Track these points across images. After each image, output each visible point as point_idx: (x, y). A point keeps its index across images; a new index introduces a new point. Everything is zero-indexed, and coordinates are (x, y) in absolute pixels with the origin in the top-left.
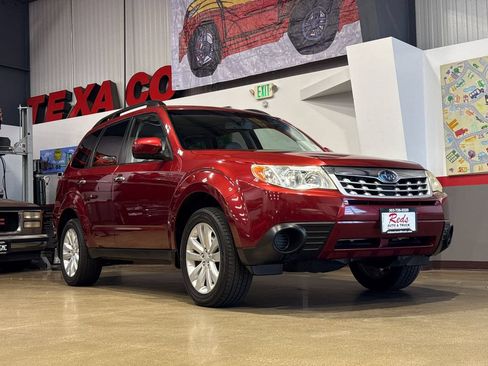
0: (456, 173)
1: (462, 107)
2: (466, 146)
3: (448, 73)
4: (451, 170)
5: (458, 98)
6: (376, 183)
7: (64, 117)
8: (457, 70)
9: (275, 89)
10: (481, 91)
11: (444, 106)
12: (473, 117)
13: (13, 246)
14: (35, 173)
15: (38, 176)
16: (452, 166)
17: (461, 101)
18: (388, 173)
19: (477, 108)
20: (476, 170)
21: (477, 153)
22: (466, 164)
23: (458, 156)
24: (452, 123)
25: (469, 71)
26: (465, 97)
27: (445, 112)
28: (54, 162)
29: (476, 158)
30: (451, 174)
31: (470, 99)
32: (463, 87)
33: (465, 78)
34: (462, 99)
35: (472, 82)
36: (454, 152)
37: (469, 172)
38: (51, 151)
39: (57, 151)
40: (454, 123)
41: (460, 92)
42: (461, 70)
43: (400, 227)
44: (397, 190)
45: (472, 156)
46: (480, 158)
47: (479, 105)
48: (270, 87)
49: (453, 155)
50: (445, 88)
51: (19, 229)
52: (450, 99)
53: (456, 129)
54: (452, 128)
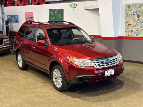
0: (127, 36)
1: (131, 17)
2: (131, 29)
3: (127, 6)
4: (126, 35)
5: (130, 14)
6: (104, 63)
7: (13, 6)
8: (130, 6)
9: (77, 5)
10: (136, 13)
11: (125, 16)
12: (133, 21)
13: (2, 49)
14: (6, 25)
15: (7, 25)
16: (126, 34)
17: (130, 16)
18: (107, 59)
19: (135, 18)
20: (133, 36)
21: (133, 31)
22: (130, 34)
23: (128, 31)
24: (127, 22)
25: (133, 7)
26: (132, 14)
27: (125, 18)
28: (11, 19)
29: (133, 33)
30: (126, 36)
31: (133, 15)
32: (131, 11)
33: (132, 9)
34: (131, 15)
35: (134, 10)
36: (127, 30)
37: (131, 36)
38: (10, 15)
39: (12, 16)
40: (128, 22)
41: (130, 13)
42: (131, 6)
43: (110, 74)
44: (110, 63)
45: (132, 32)
46: (134, 32)
47: (135, 17)
48: (75, 4)
49: (127, 31)
50: (126, 11)
51: (3, 44)
52: (127, 14)
53: (128, 23)
54: (127, 23)
